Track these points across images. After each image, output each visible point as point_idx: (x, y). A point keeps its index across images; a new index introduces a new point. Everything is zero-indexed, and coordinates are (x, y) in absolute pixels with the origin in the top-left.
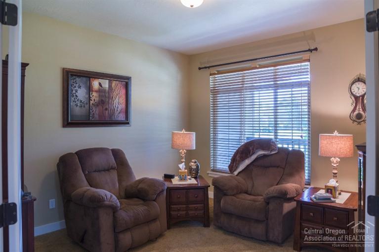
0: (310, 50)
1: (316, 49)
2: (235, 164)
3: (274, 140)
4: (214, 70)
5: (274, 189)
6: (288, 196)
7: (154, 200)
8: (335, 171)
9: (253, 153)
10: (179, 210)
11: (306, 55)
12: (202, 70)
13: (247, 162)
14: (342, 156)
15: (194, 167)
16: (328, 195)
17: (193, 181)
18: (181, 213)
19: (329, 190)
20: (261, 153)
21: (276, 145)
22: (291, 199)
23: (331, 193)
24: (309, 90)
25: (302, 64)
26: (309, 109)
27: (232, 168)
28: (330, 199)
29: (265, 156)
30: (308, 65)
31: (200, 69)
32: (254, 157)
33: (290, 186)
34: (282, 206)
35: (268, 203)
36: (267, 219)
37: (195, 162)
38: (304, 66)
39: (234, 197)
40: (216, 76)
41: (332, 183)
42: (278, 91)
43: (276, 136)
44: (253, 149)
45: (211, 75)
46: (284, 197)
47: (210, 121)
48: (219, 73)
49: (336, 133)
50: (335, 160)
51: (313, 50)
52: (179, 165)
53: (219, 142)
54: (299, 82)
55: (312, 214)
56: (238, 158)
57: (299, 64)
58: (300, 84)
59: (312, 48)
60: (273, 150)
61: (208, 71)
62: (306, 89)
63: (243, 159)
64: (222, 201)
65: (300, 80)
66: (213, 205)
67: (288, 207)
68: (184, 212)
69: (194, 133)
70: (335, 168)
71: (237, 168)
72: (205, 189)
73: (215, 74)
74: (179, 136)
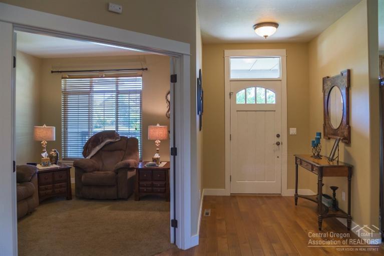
0: (143, 69)
1: (146, 69)
2: (88, 151)
3: (116, 132)
4: (66, 75)
5: (120, 164)
6: (131, 167)
7: (30, 181)
8: (158, 149)
9: (102, 142)
10: (46, 189)
11: (140, 72)
12: (54, 73)
13: (98, 148)
14: (162, 139)
15: (54, 155)
16: (154, 163)
17: (54, 166)
18: (48, 191)
19: (155, 160)
20: (108, 140)
21: (119, 135)
22: (132, 169)
23: (156, 161)
24: (141, 96)
25: (137, 78)
26: (141, 109)
27: (85, 153)
28: (155, 165)
29: (111, 143)
30: (140, 79)
31: (52, 72)
32: (103, 144)
33: (131, 161)
34: (126, 174)
35: (117, 173)
36: (117, 184)
37: (55, 151)
38: (138, 79)
39: (91, 173)
40: (67, 80)
41: (157, 156)
42: (119, 95)
43: (117, 128)
44: (102, 138)
45: (63, 78)
46: (128, 168)
47: (61, 118)
48: (70, 77)
49: (158, 125)
50: (158, 142)
51: (145, 69)
52: (42, 154)
53: (69, 135)
54: (134, 90)
55: (145, 176)
56: (90, 145)
57: (135, 78)
58: (135, 92)
59: (144, 68)
60: (118, 138)
61: (60, 75)
62: (139, 95)
63: (94, 146)
64: (83, 177)
65: (135, 89)
66: (74, 182)
67: (131, 174)
68: (51, 191)
69: (55, 128)
70: (157, 147)
71: (89, 153)
72: (67, 170)
73: (66, 78)
74: (42, 130)
